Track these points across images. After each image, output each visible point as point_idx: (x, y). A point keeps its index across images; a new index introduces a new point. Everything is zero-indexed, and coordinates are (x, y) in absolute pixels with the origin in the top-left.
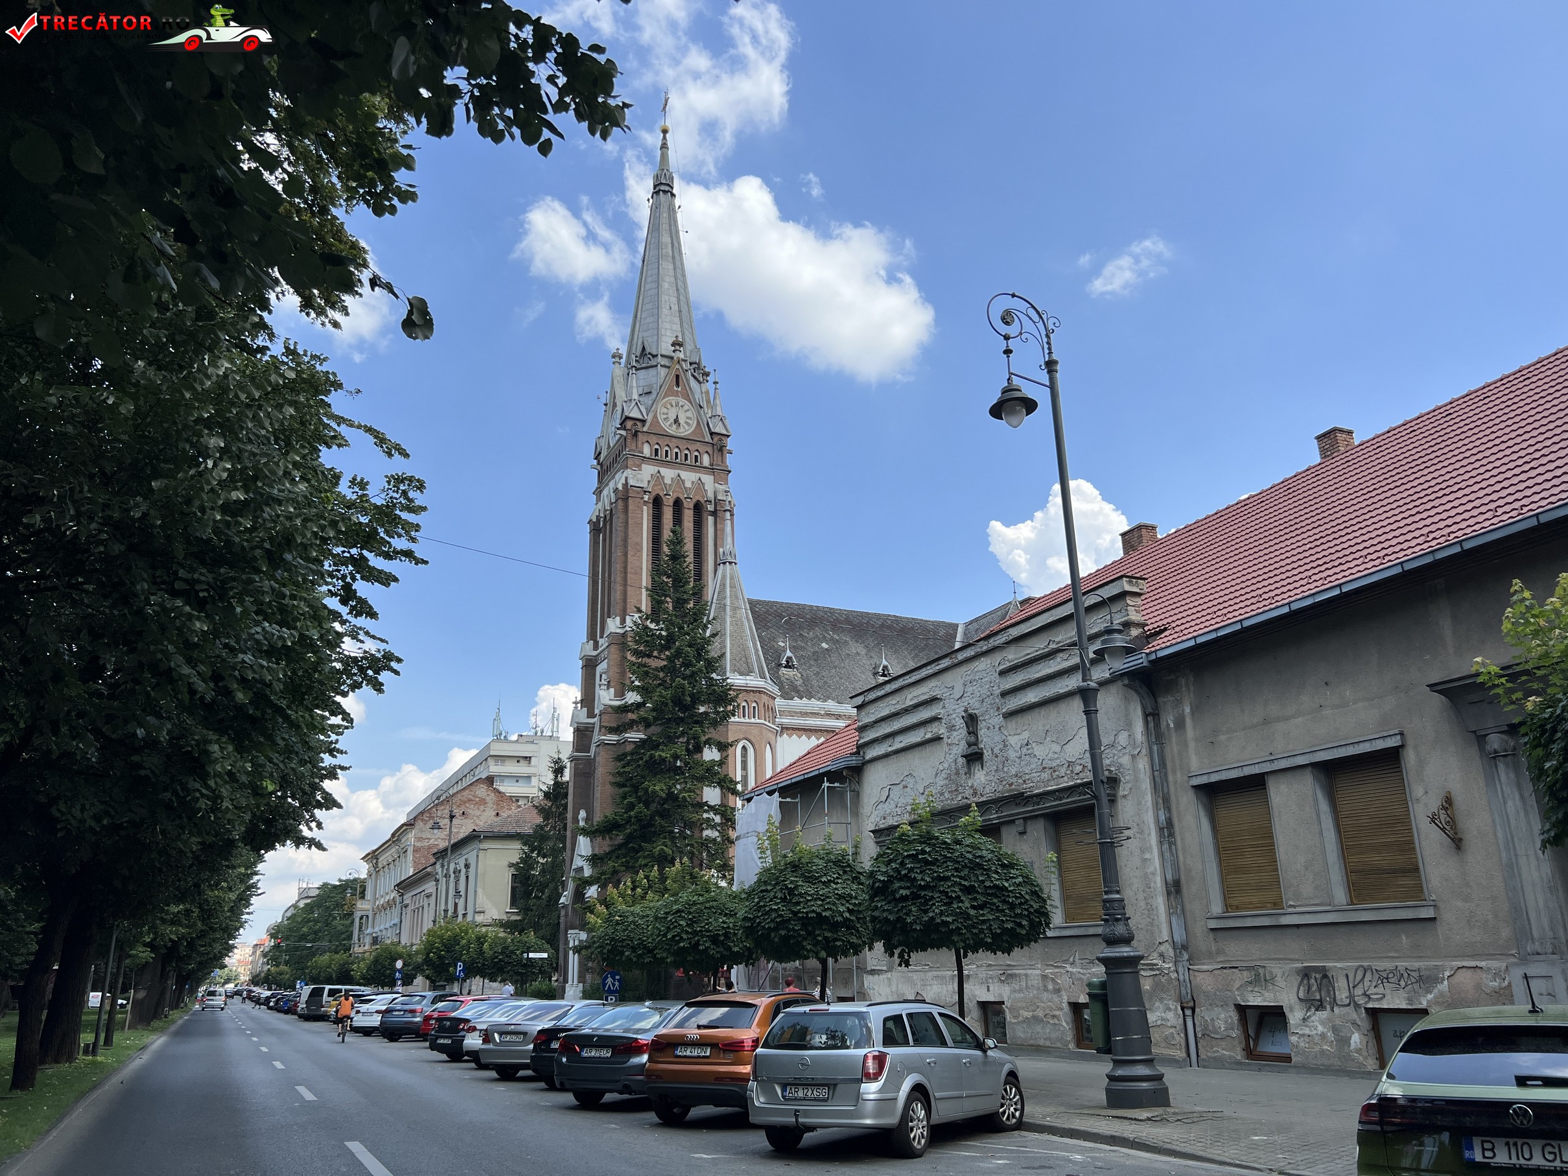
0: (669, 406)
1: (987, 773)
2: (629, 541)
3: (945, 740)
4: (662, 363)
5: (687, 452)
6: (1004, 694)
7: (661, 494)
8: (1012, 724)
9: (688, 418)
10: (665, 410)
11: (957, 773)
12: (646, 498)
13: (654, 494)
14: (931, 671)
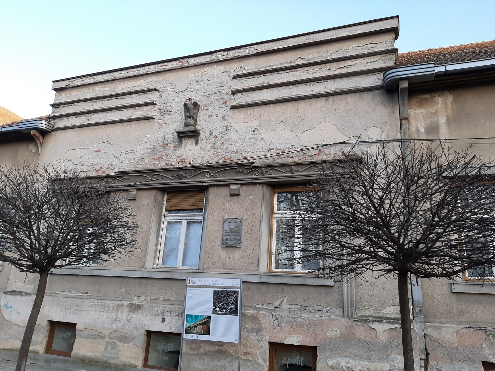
1: (201, 148)
3: (156, 120)
6: (235, 92)
8: (240, 114)
11: (165, 146)
14: (153, 69)
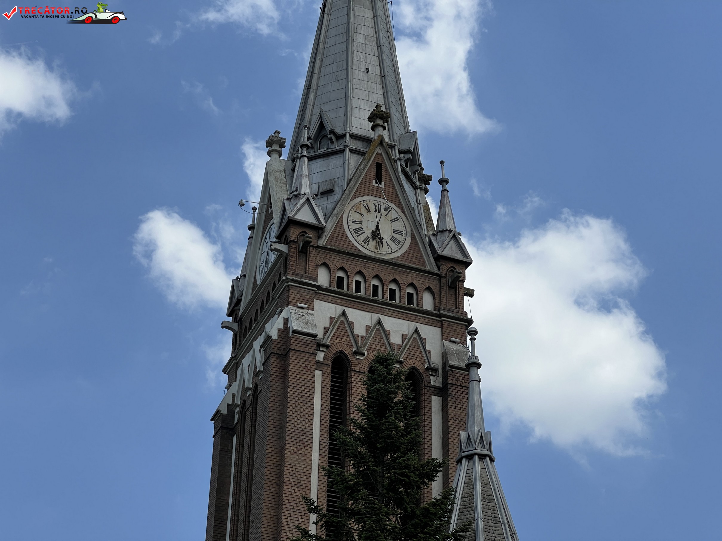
0: (364, 211)
2: (288, 426)
4: (353, 147)
5: (393, 286)
7: (348, 351)
9: (395, 231)
10: (357, 217)
12: (320, 356)
13: (334, 350)
